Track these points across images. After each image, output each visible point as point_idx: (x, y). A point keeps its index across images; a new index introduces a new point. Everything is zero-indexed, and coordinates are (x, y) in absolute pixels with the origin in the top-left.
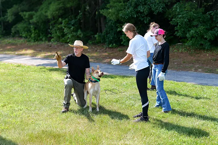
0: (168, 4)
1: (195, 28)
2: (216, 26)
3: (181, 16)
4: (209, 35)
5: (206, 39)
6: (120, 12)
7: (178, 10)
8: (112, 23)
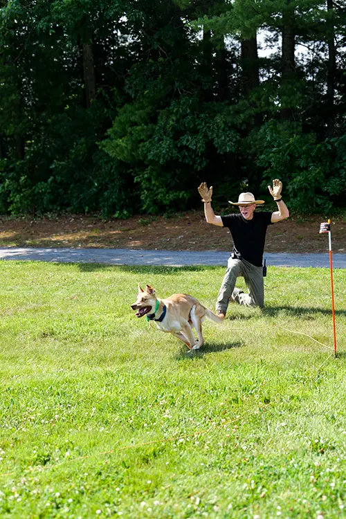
0: (243, 128)
1: (305, 172)
2: (342, 168)
3: (275, 149)
4: (332, 186)
5: (327, 193)
6: (140, 145)
7: (269, 138)
8: (112, 168)
